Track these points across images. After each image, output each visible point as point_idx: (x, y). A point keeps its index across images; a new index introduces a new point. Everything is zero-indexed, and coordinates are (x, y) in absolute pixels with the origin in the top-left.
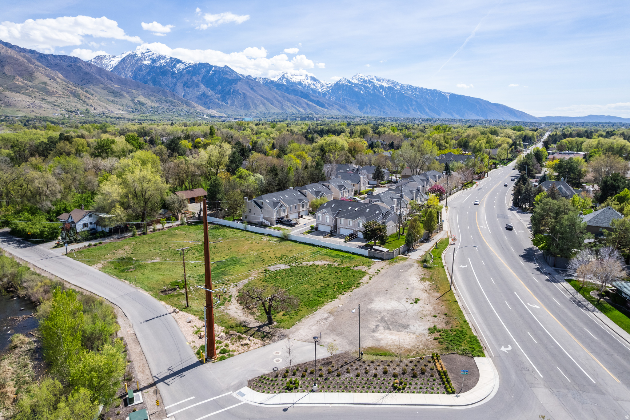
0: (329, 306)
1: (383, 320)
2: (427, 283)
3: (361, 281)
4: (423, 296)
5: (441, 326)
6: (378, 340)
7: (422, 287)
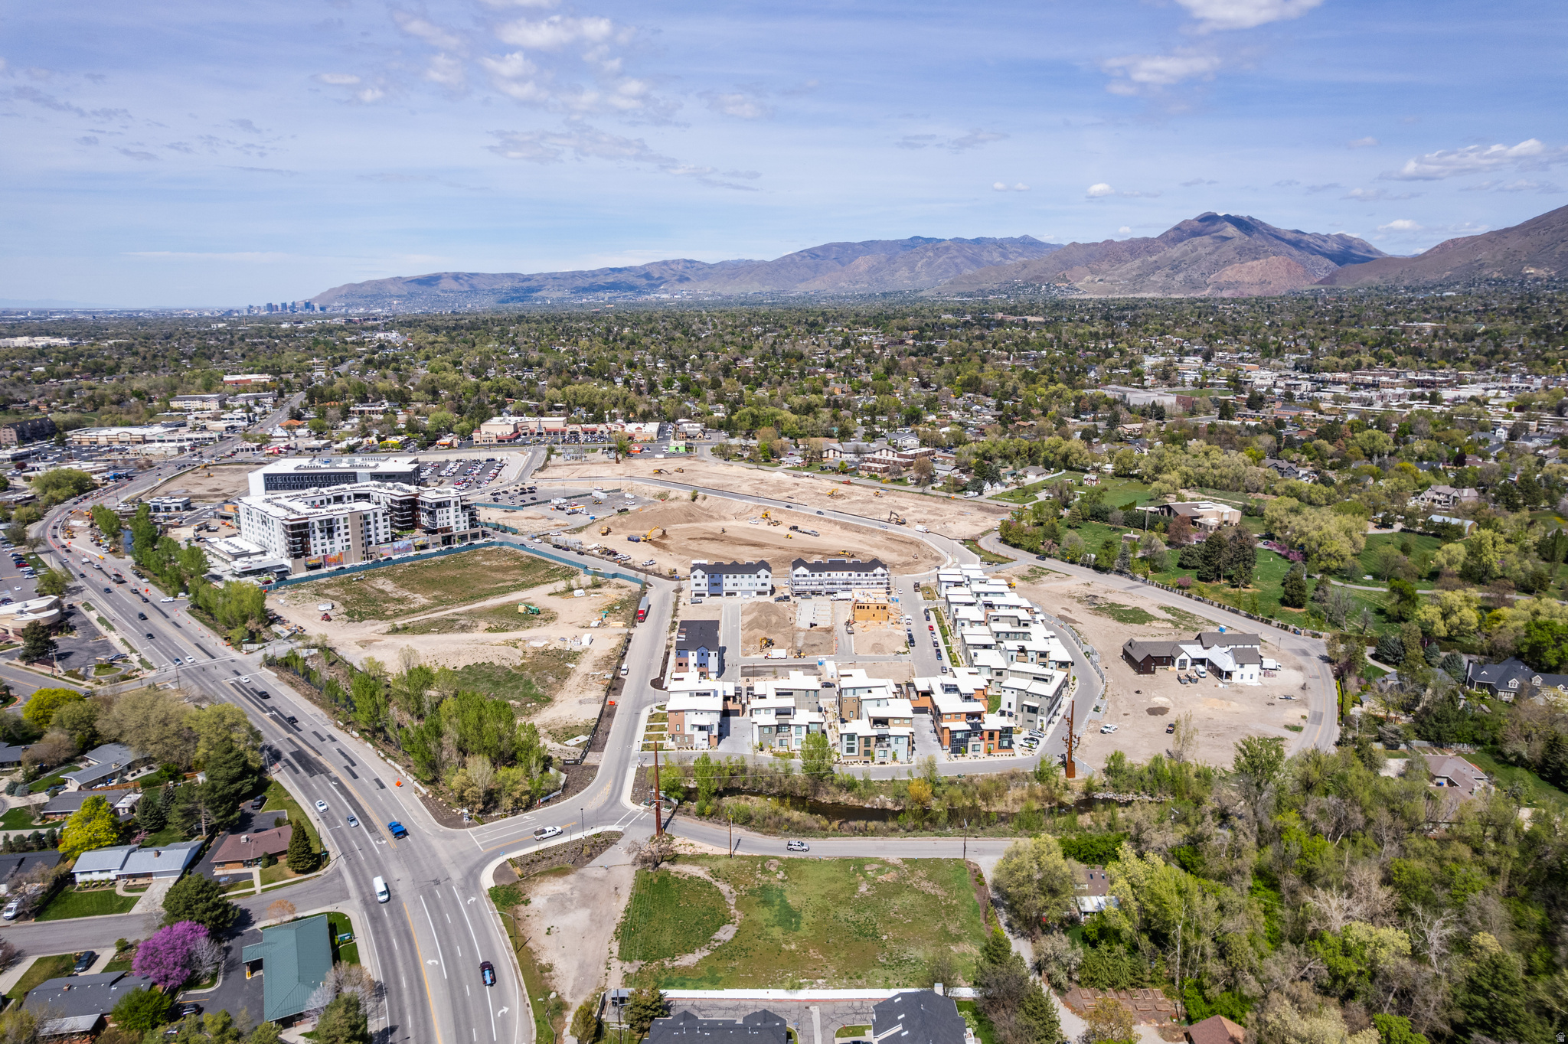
0: (624, 901)
1: (571, 900)
2: (544, 962)
3: (618, 943)
4: (544, 940)
5: (522, 907)
6: (566, 882)
7: (548, 953)
